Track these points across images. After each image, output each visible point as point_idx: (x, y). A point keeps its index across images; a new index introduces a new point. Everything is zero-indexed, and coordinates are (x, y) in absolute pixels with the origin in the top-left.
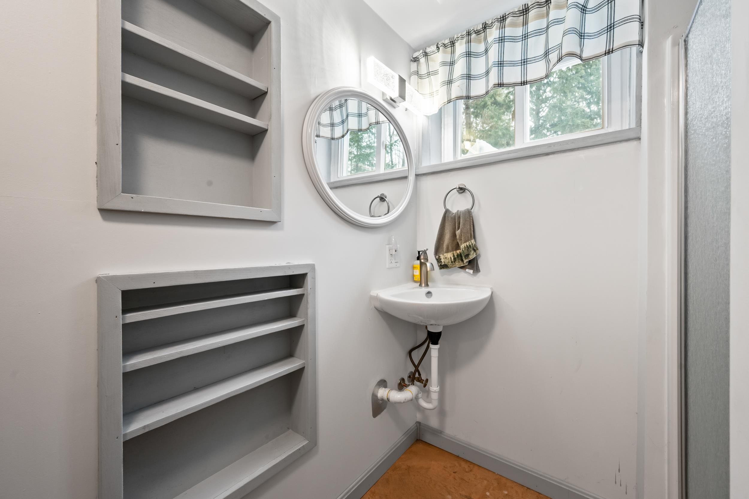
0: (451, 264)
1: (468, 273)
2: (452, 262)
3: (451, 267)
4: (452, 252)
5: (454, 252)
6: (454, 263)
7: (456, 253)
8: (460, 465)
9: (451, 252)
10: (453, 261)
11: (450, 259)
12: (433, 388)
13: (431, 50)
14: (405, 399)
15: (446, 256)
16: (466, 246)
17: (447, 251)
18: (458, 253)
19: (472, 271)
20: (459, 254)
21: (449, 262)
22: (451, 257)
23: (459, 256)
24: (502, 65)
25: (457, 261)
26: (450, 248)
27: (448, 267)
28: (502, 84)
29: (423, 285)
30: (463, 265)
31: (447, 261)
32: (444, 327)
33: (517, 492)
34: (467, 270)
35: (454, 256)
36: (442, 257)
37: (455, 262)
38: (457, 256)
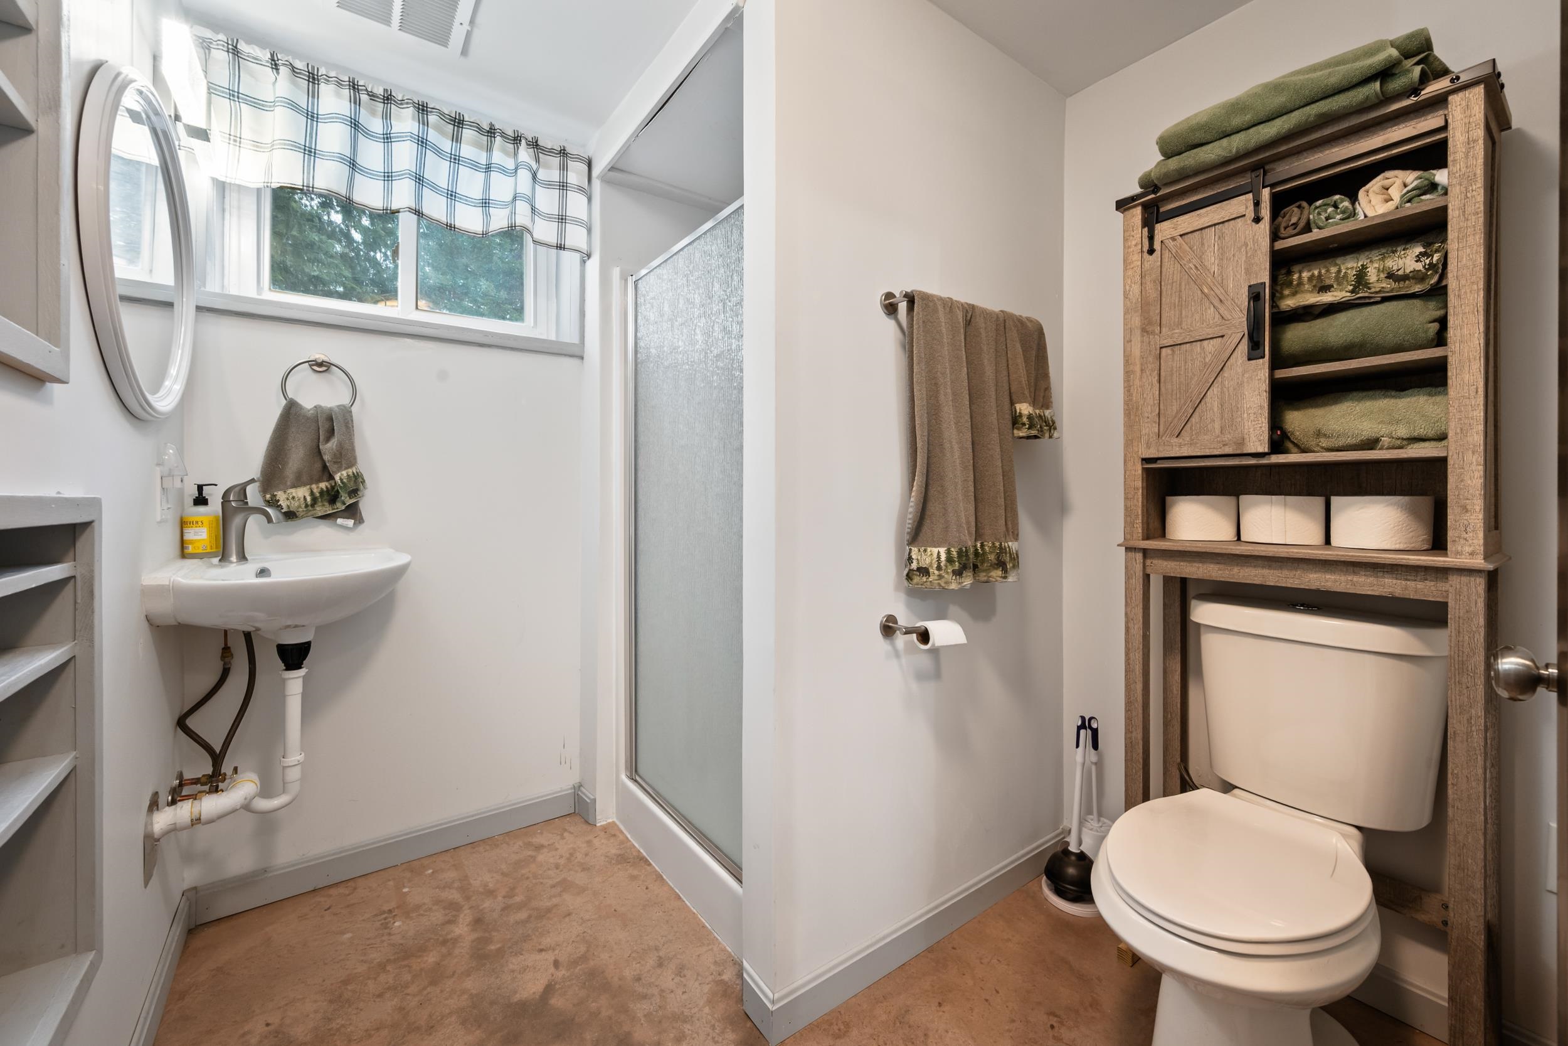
0: (305, 509)
1: (341, 526)
2: (307, 506)
3: (302, 517)
4: (308, 487)
5: (314, 486)
6: (311, 509)
7: (318, 487)
8: (330, 896)
9: (305, 485)
10: (309, 503)
11: (302, 499)
12: (290, 759)
13: (252, 51)
14: (246, 799)
15: (294, 494)
16: (351, 473)
17: (297, 483)
18: (322, 489)
19: (353, 521)
20: (325, 489)
21: (299, 506)
22: (305, 497)
23: (325, 493)
24: (390, 179)
25: (320, 504)
26: (305, 478)
27: (297, 517)
28: (389, 208)
29: (234, 558)
30: (331, 512)
31: (296, 504)
32: (319, 629)
33: (444, 861)
34: (340, 521)
35: (312, 493)
36: (281, 496)
37: (313, 505)
38: (320, 493)
